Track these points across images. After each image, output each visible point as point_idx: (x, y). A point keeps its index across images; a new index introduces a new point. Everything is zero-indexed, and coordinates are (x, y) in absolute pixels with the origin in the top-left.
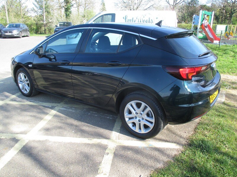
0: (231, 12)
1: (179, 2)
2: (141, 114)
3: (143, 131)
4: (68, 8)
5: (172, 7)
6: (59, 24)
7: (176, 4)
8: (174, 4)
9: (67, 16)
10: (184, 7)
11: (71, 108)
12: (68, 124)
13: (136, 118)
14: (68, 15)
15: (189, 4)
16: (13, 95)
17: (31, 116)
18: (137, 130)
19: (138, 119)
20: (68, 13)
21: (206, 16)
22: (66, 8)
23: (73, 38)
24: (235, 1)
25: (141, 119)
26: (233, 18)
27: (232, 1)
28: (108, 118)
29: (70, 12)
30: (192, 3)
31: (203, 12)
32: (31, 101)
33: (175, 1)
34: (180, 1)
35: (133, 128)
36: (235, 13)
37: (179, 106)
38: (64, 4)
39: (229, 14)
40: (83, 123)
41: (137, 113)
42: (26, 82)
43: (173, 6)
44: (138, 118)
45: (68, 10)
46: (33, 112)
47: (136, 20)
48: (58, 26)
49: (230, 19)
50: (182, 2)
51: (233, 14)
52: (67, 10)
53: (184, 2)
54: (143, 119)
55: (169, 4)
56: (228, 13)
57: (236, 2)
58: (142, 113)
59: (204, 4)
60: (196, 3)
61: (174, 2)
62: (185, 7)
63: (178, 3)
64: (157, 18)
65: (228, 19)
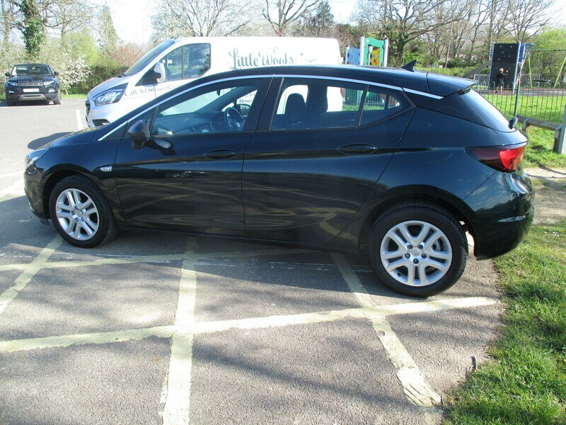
0: (401, 40)
1: (292, 17)
2: (421, 247)
3: (425, 282)
4: (32, 27)
5: (276, 28)
6: (15, 68)
7: (286, 21)
8: (280, 21)
9: (30, 48)
10: (303, 28)
11: (220, 260)
12: (246, 292)
13: (408, 256)
14: (34, 46)
15: (314, 20)
16: (44, 247)
17: (142, 287)
18: (410, 282)
19: (412, 258)
20: (33, 40)
21: (371, 48)
22: (27, 29)
23: (107, 102)
24: (405, 16)
25: (419, 257)
26: (404, 53)
27: (401, 18)
28: (319, 269)
29: (38, 38)
30: (320, 19)
31: (368, 41)
32: (107, 257)
33: (283, 16)
34: (295, 14)
35: (400, 280)
36: (408, 41)
37: (501, 221)
38: (20, 18)
39: (395, 45)
40: (277, 286)
41: (410, 247)
42: (85, 210)
43: (279, 25)
44: (411, 256)
45: (32, 32)
46: (138, 278)
47: (258, 57)
48: (14, 73)
49: (400, 56)
50: (298, 17)
51: (404, 44)
52: (29, 33)
53: (302, 16)
54: (424, 256)
55: (269, 20)
56: (394, 43)
57: (408, 19)
58: (423, 244)
59: (346, 23)
60: (327, 20)
61: (280, 17)
62: (305, 29)
63: (289, 19)
64: (302, 54)
65: (396, 56)
